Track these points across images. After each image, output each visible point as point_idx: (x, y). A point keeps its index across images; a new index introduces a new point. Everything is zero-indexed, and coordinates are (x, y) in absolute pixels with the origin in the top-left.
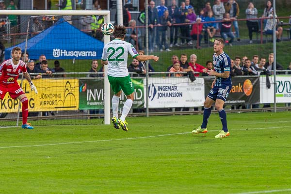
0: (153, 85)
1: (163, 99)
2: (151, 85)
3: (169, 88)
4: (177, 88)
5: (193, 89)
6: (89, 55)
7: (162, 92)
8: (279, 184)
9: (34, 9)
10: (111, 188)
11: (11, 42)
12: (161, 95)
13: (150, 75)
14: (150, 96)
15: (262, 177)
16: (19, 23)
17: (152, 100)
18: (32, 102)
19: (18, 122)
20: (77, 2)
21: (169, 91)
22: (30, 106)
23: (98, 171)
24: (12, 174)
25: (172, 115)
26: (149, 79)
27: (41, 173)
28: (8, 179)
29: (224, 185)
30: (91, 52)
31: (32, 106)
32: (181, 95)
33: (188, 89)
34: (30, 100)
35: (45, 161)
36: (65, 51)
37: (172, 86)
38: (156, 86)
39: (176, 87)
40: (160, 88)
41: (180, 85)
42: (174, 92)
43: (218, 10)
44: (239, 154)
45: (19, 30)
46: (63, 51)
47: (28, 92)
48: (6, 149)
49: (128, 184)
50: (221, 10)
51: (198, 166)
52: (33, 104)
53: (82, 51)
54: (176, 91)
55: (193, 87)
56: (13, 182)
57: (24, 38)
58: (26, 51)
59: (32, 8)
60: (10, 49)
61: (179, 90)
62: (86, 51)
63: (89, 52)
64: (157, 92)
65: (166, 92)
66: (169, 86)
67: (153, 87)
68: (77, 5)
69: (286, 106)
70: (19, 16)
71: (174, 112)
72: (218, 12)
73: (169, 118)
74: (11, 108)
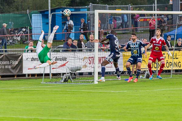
9: (180, 11)
11: (168, 30)
16: (172, 19)
18: (180, 64)
22: (179, 66)
31: (180, 66)
34: (179, 63)
45: (172, 23)
47: (177, 58)
48: (165, 90)
52: (180, 65)
57: (175, 28)
58: (176, 35)
59: (180, 10)
74: (168, 67)
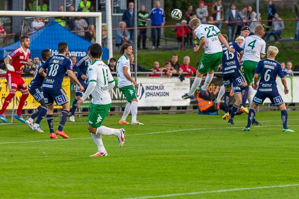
0: (141, 85)
1: (150, 98)
2: (139, 85)
3: (157, 88)
4: (165, 88)
5: (179, 89)
6: (79, 56)
7: (150, 91)
8: (269, 181)
10: (109, 183)
12: (148, 94)
13: (138, 75)
14: (138, 95)
15: (252, 174)
17: (140, 99)
19: (12, 119)
20: (67, 5)
21: (157, 91)
23: (94, 167)
24: (11, 169)
25: (159, 114)
26: (137, 79)
27: (40, 169)
28: (8, 173)
29: (216, 181)
30: (81, 52)
32: (167, 94)
33: (175, 89)
35: (42, 157)
36: (56, 51)
37: (159, 85)
38: (144, 86)
39: (163, 88)
40: (148, 88)
41: (167, 85)
42: (161, 91)
43: (201, 13)
44: (227, 151)
46: (54, 51)
49: (124, 179)
50: (204, 13)
51: (189, 162)
53: (73, 51)
54: (163, 91)
55: (179, 87)
56: (13, 177)
59: (24, 10)
60: (3, 49)
61: (166, 90)
62: (75, 51)
63: (79, 53)
64: (146, 91)
65: (153, 91)
66: (156, 85)
67: (141, 87)
68: (67, 7)
69: (268, 106)
70: (11, 17)
71: (161, 110)
72: (201, 15)
73: (156, 116)
